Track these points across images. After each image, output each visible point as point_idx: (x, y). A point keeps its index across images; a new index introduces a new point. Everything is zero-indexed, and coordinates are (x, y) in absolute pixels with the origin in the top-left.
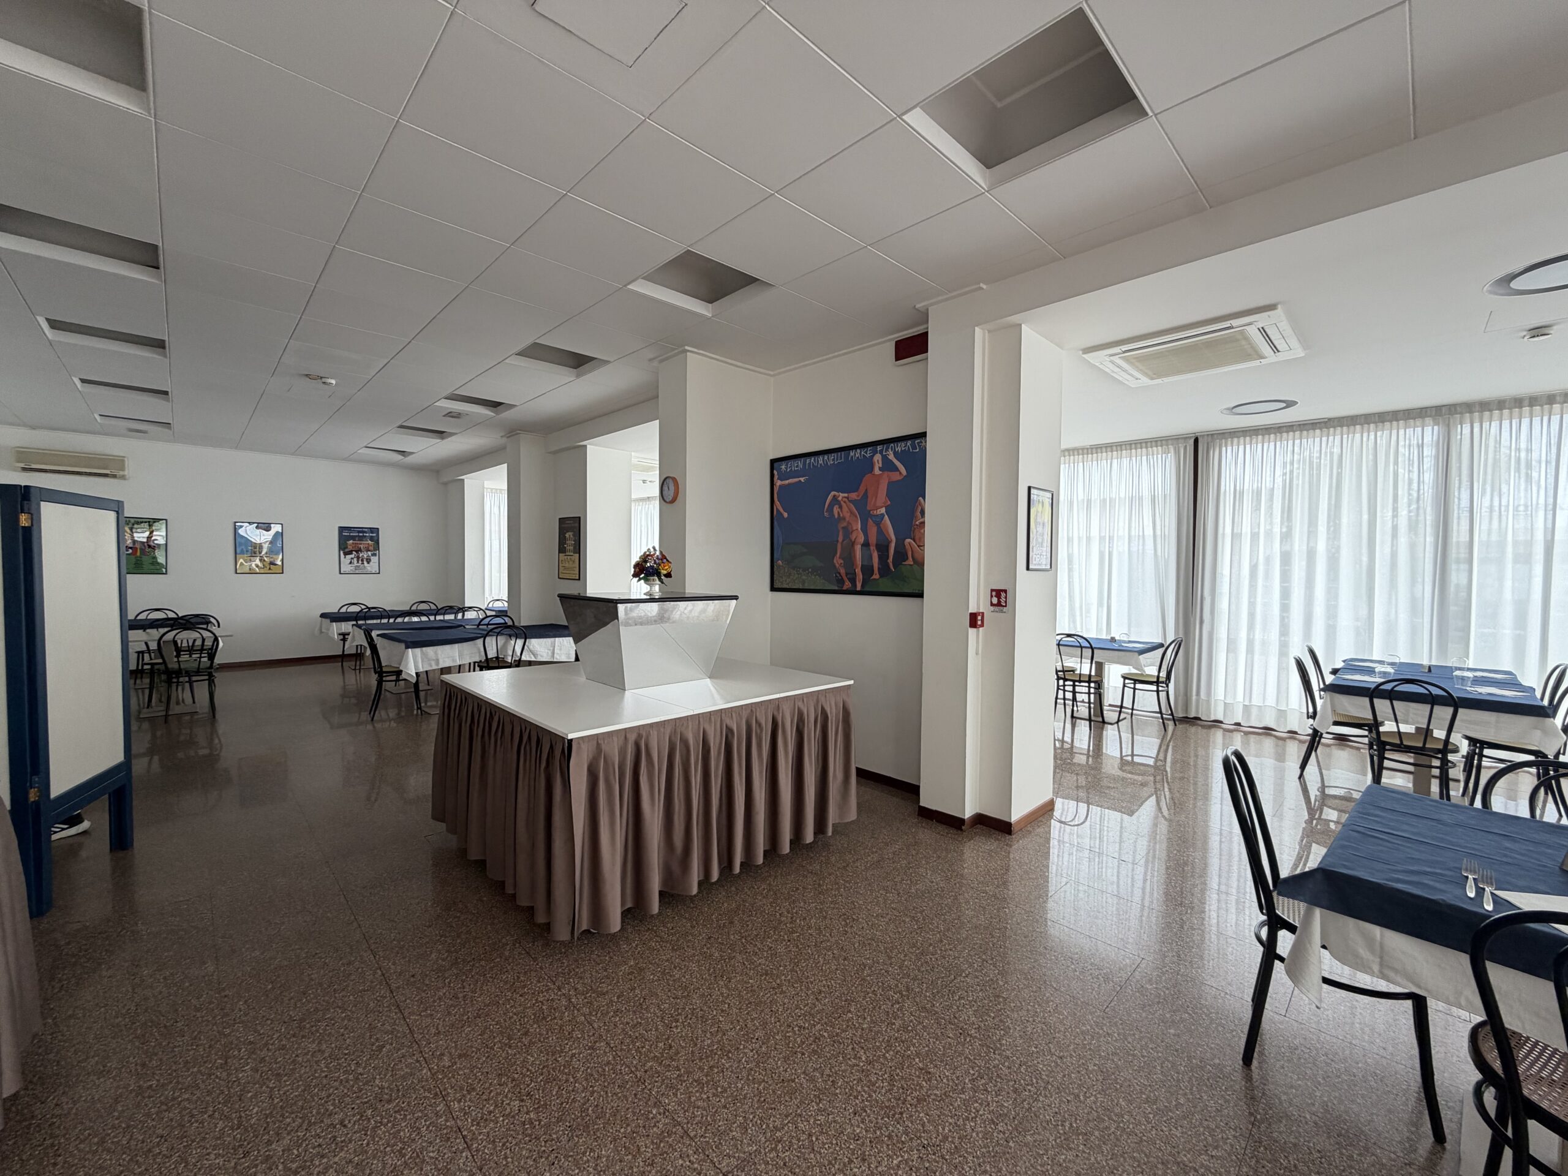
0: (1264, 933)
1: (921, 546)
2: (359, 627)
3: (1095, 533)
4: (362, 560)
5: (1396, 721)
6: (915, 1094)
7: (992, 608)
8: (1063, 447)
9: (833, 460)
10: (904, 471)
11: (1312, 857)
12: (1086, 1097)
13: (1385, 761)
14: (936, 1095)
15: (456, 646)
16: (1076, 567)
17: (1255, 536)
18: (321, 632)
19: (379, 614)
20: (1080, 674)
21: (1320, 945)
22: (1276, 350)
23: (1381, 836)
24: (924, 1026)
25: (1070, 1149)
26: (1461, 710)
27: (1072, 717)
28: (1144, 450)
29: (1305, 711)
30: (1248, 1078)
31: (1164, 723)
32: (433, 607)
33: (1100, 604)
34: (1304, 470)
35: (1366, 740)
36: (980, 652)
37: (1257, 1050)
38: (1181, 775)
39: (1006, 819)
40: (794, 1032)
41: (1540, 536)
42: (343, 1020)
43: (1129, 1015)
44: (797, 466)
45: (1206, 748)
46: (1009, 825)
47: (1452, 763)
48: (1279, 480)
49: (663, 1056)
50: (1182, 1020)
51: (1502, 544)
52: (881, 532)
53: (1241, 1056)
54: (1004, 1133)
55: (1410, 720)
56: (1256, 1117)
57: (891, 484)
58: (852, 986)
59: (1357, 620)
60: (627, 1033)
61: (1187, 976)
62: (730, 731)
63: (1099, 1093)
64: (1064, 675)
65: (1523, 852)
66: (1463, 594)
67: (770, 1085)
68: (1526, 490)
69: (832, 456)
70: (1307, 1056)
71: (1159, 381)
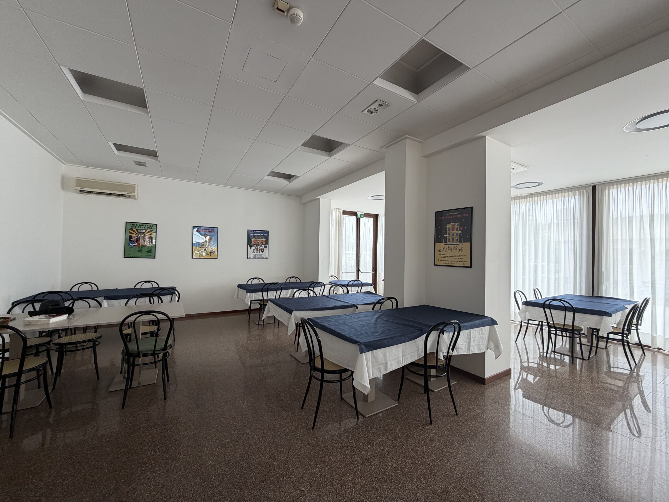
4: (259, 251)
18: (239, 296)
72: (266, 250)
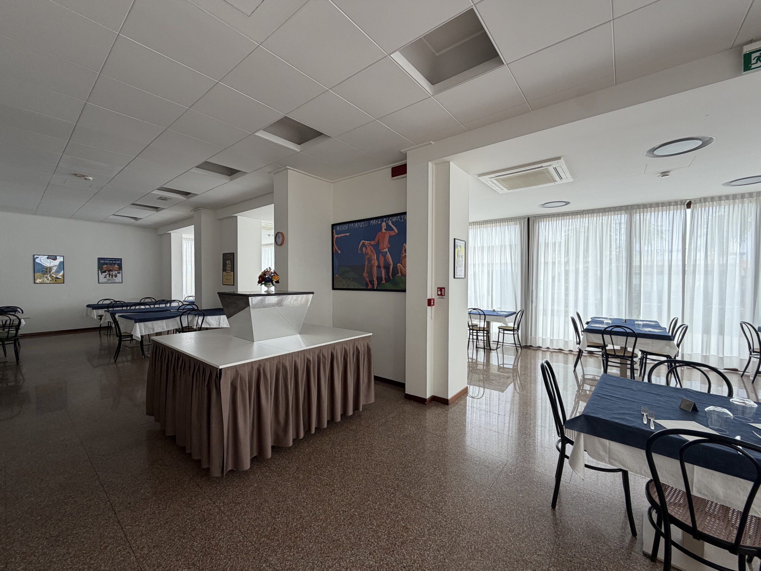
0: (560, 446)
1: (405, 267)
2: (108, 311)
3: (485, 261)
4: (112, 276)
5: (613, 344)
6: (400, 540)
7: (438, 297)
8: (470, 221)
9: (363, 225)
10: (397, 231)
11: (579, 407)
12: (482, 532)
13: (609, 362)
14: (410, 539)
15: (165, 320)
16: (477, 277)
17: (554, 263)
18: (87, 315)
19: (121, 305)
20: (480, 327)
21: (583, 450)
22: (561, 178)
23: (608, 398)
24: (405, 505)
25: (474, 559)
26: (638, 339)
27: (477, 347)
28: (506, 223)
29: (576, 341)
30: (554, 515)
31: (516, 349)
32: (154, 300)
33: (488, 295)
34: (573, 233)
35: (601, 353)
36: (433, 318)
37: (558, 500)
38: (524, 372)
39: (446, 398)
40: (340, 514)
41: (666, 264)
42: (84, 533)
43: (501, 489)
44: (345, 228)
45: (535, 359)
46: (447, 400)
47: (635, 362)
48: (563, 238)
49: (270, 534)
50: (526, 489)
51: (652, 266)
52: (386, 260)
53: (551, 504)
54: (443, 555)
55: (618, 344)
56: (557, 533)
57: (390, 237)
58: (371, 487)
59: (596, 300)
60: (251, 524)
61: (527, 468)
62: (308, 360)
63: (488, 530)
64: (472, 328)
65: (665, 401)
66: (638, 288)
67: (327, 544)
68: (661, 243)
69: (362, 223)
70: (579, 501)
71: (512, 191)
72: (119, 275)
